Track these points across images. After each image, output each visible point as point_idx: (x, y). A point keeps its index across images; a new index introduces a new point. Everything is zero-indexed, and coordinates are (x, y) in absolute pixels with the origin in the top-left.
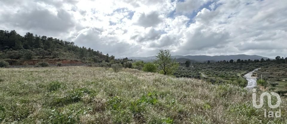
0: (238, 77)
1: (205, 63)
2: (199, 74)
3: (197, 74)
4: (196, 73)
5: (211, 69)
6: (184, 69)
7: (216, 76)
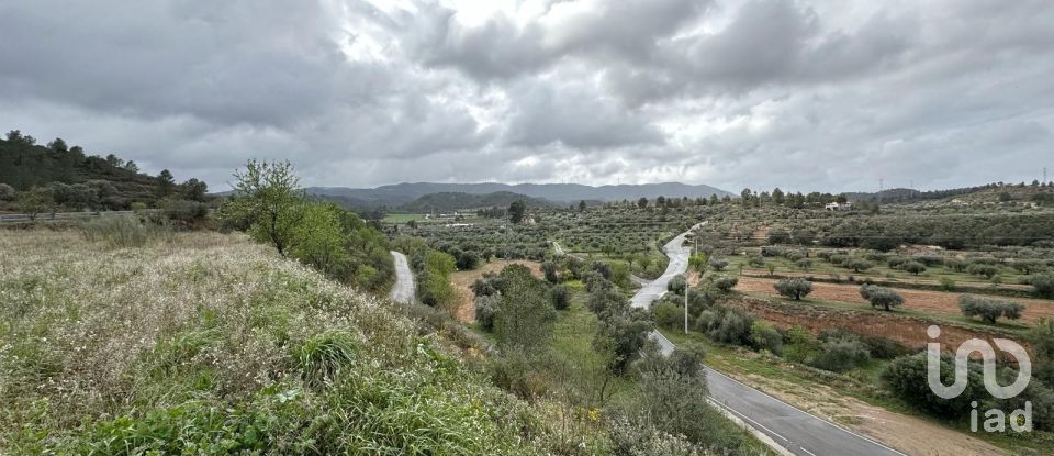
0: (649, 249)
1: (572, 207)
2: (546, 246)
3: (541, 246)
4: (538, 243)
5: (586, 227)
6: (502, 231)
7: (593, 249)
